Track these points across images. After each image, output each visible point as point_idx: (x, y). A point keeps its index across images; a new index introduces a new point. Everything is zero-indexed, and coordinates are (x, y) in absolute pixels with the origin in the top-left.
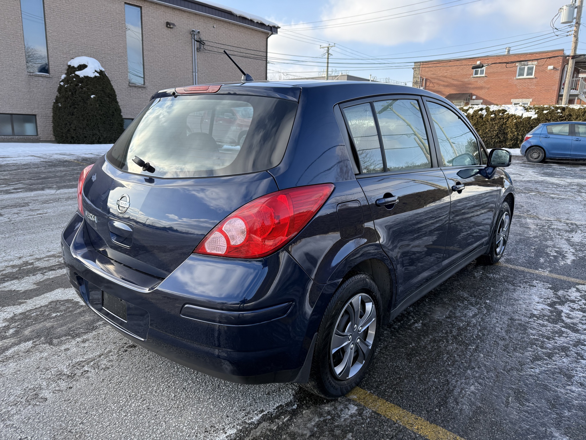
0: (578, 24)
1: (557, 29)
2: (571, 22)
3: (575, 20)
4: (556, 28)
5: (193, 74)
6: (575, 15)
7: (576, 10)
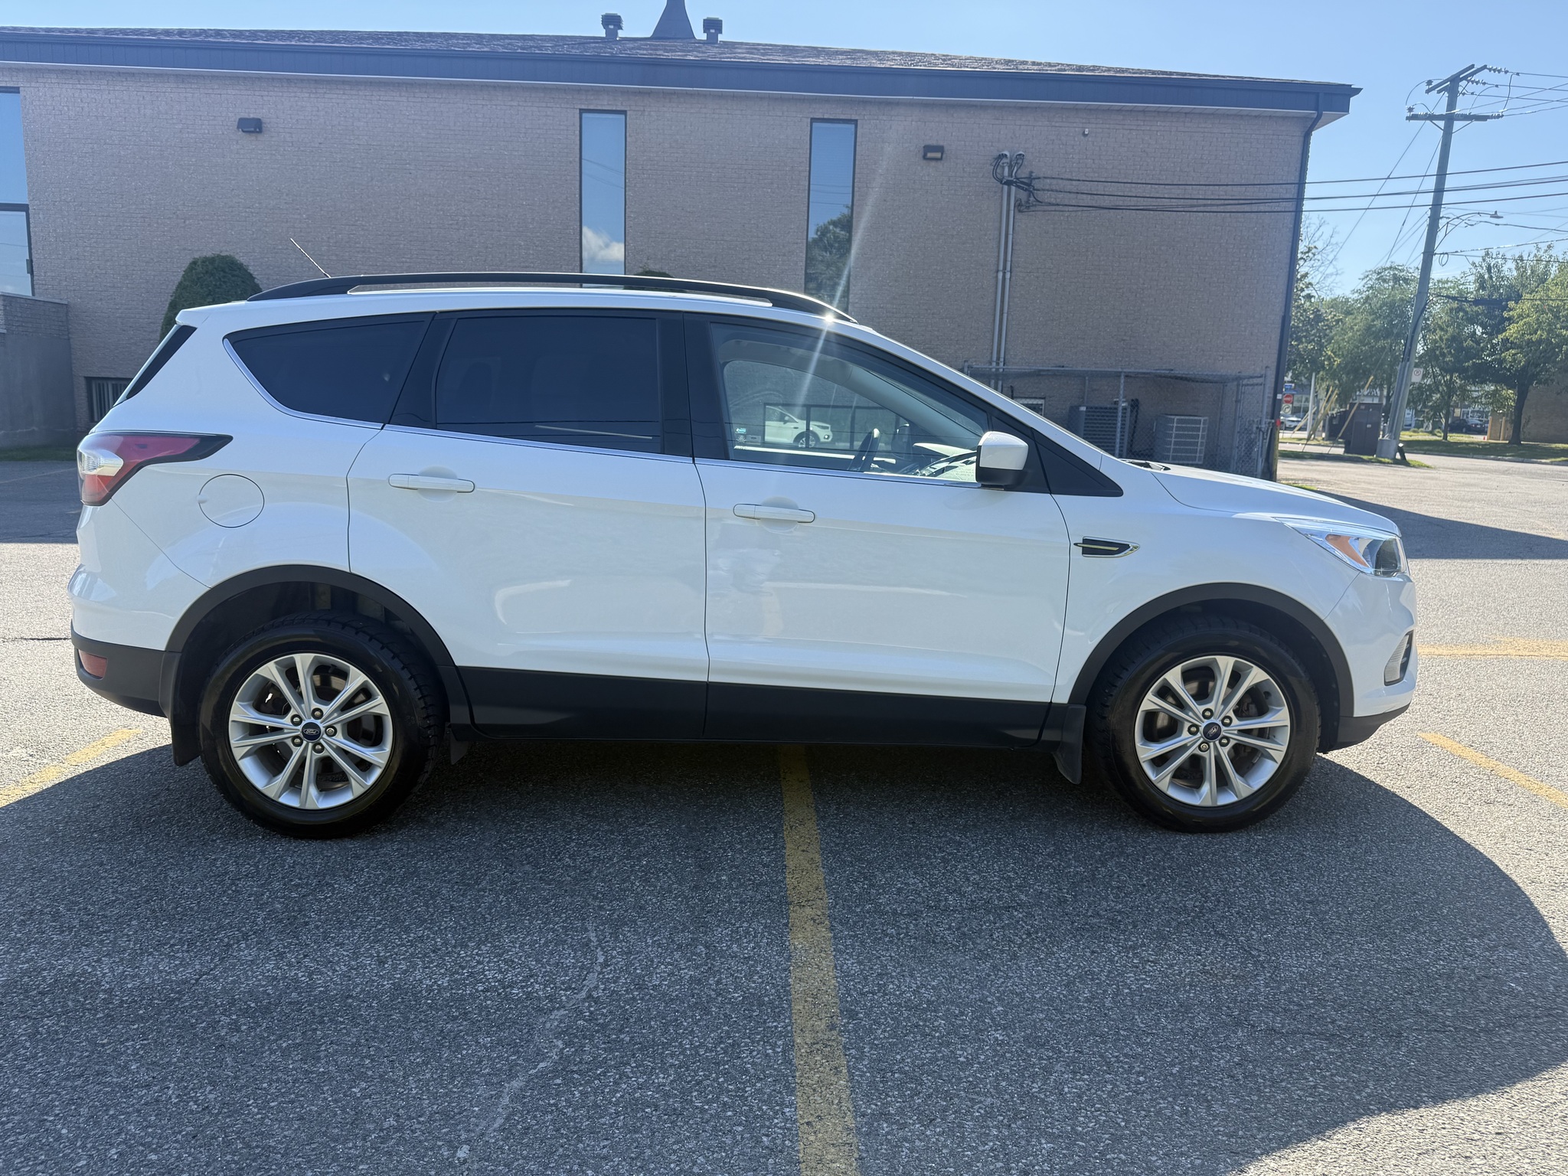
5: (997, 277)
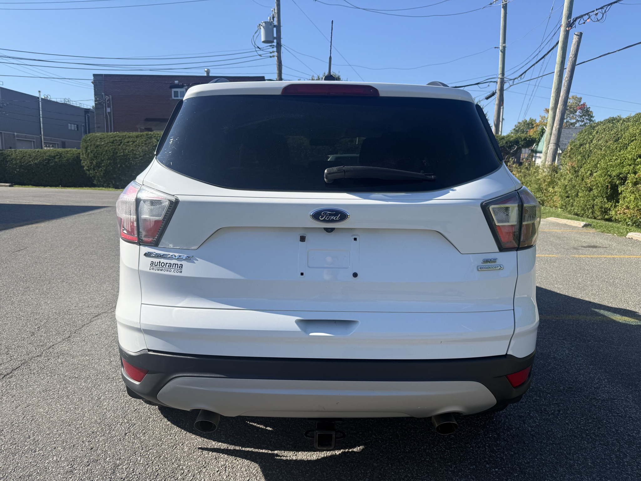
0: (279, 46)
1: (260, 48)
2: (273, 42)
3: (275, 41)
4: (258, 47)
6: (275, 35)
7: (275, 29)
